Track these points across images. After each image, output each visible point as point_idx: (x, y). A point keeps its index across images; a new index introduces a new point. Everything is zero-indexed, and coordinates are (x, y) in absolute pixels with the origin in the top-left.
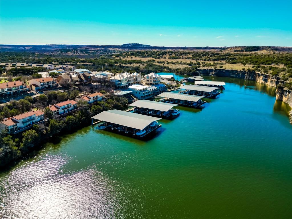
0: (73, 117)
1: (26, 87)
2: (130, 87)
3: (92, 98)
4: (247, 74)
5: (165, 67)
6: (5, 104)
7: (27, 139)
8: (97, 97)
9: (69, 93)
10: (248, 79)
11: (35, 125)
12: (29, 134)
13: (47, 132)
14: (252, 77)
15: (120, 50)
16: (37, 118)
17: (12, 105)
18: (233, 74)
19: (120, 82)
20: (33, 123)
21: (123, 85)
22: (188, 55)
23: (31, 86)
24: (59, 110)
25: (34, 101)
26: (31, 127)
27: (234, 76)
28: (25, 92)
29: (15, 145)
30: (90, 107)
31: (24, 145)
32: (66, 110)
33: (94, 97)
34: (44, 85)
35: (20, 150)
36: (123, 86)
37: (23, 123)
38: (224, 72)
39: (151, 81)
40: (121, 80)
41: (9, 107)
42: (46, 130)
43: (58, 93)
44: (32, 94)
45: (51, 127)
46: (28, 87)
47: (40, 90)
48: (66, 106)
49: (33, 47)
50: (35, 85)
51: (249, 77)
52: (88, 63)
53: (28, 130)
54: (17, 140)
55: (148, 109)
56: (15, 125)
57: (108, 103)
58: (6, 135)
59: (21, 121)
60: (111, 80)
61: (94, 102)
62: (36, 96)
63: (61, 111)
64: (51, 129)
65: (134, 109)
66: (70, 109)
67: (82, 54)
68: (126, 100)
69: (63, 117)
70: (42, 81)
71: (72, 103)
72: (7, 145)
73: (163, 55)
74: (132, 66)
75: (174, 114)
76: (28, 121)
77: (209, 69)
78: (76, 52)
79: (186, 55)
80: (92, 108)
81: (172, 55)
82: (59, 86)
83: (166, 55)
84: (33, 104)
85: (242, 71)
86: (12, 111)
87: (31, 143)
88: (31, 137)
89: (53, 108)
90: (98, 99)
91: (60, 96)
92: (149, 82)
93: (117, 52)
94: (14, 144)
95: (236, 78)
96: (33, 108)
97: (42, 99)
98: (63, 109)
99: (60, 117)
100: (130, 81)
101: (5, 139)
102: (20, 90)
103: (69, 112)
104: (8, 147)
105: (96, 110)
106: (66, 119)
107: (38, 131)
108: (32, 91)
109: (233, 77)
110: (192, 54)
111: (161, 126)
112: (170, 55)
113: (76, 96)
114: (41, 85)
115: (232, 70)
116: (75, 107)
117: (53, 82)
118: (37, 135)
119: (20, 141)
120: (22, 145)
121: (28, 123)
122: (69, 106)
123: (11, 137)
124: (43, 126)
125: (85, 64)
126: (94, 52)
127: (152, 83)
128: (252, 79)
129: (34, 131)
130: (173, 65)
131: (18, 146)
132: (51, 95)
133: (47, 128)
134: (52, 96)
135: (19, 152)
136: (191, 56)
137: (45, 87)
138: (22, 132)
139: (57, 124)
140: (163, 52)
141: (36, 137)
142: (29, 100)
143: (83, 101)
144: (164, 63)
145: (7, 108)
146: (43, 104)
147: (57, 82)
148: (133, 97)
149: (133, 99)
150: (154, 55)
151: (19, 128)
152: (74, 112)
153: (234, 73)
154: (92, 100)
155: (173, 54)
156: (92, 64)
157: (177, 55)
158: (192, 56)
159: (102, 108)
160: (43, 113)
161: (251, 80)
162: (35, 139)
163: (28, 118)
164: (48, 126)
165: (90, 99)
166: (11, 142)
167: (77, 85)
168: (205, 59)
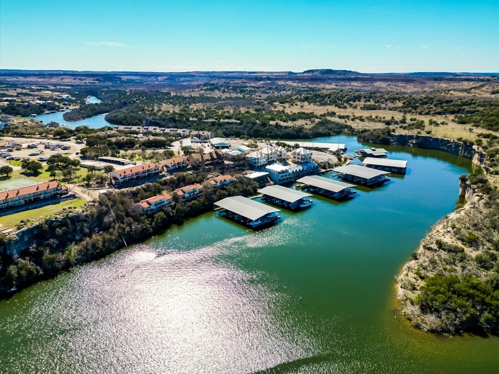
0: (197, 202)
1: (158, 169)
2: (268, 167)
3: (219, 182)
4: (462, 148)
5: (346, 127)
6: (141, 186)
7: (158, 220)
8: (225, 180)
9: (198, 175)
10: (462, 155)
11: (164, 208)
12: (159, 216)
13: (173, 214)
14: (469, 153)
15: (295, 84)
16: (166, 201)
17: (146, 188)
18: (444, 146)
19: (257, 161)
20: (163, 206)
21: (260, 164)
22: (397, 101)
23: (162, 167)
24: (185, 194)
25: (165, 183)
26: (160, 209)
27: (446, 148)
28: (157, 174)
29: (149, 224)
30: (215, 192)
31: (155, 224)
32: (192, 194)
33: (221, 181)
34: (174, 165)
35: (152, 228)
36: (260, 166)
37: (155, 205)
38: (430, 142)
39: (298, 158)
40: (258, 159)
41: (144, 189)
42: (173, 212)
43: (187, 175)
44: (164, 176)
45: (177, 210)
46: (160, 169)
47: (170, 172)
48: (192, 190)
49: (168, 77)
50: (166, 166)
51: (464, 153)
52: (234, 121)
53: (158, 212)
54: (150, 219)
55: (275, 198)
56: (149, 207)
57: (235, 187)
58: (143, 215)
59: (153, 204)
60: (247, 157)
61: (221, 186)
62: (167, 178)
63: (187, 195)
64: (176, 212)
65: (262, 196)
66: (196, 193)
67: (235, 93)
68: (257, 184)
69: (187, 201)
70: (173, 163)
71: (198, 187)
72: (143, 223)
73: (354, 101)
74: (293, 126)
75: (302, 206)
76: (159, 203)
77: (408, 135)
78: (226, 90)
79: (392, 102)
80: (217, 193)
81: (369, 101)
82: (189, 166)
83: (359, 101)
84: (164, 186)
85: (456, 143)
86: (147, 193)
87: (160, 223)
88: (161, 218)
89: (180, 193)
90: (226, 183)
91: (188, 179)
92: (297, 160)
93: (288, 90)
94: (148, 222)
95: (447, 151)
96: (163, 190)
97: (172, 182)
98: (189, 193)
99: (185, 201)
100: (271, 158)
101: (142, 218)
102: (153, 172)
103: (194, 196)
104: (144, 225)
105: (221, 195)
106: (190, 204)
107: (166, 213)
108: (163, 173)
109: (443, 150)
110: (403, 101)
111: (280, 218)
112: (367, 101)
113: (204, 178)
114: (172, 166)
115: (442, 139)
116: (201, 192)
117: (183, 163)
118: (165, 217)
119: (153, 221)
120: (153, 224)
121: (159, 206)
122: (194, 191)
123: (146, 216)
124: (170, 209)
125: (230, 121)
126: (253, 89)
127: (300, 161)
128: (469, 156)
129: (163, 213)
130: (361, 123)
131: (151, 224)
132: (180, 177)
133: (174, 211)
134: (181, 179)
135: (151, 229)
136: (400, 104)
137: (176, 168)
138: (154, 213)
139: (182, 208)
140: (355, 97)
141: (164, 218)
142: (161, 183)
143: (209, 186)
144: (348, 119)
145: (142, 190)
146: (172, 187)
147: (187, 162)
148: (269, 180)
149: (269, 182)
150: (339, 100)
151: (152, 210)
152: (199, 196)
153: (445, 144)
154: (219, 184)
155: (371, 100)
156: (240, 122)
157: (378, 102)
158: (404, 103)
159: (227, 193)
160: (171, 197)
161: (466, 157)
162: (163, 220)
163: (159, 202)
164: (174, 209)
165: (217, 182)
166: (146, 221)
167: (207, 165)
168: (422, 111)
